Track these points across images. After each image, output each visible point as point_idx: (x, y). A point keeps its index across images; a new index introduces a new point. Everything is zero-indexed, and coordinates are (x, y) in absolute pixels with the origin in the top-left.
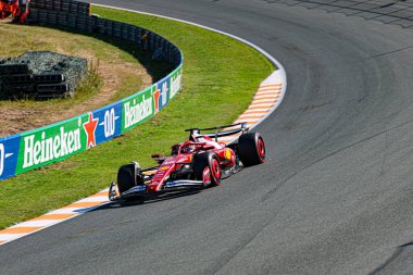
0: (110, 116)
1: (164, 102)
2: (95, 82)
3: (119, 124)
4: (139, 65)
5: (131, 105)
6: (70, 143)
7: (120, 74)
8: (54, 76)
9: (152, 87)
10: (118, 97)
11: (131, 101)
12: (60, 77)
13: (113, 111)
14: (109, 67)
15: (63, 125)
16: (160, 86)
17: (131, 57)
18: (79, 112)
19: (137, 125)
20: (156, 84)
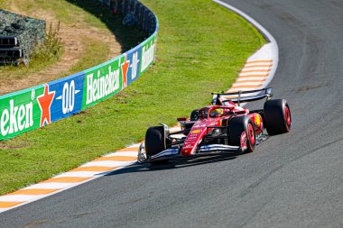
0: (69, 89)
1: (133, 76)
2: (55, 49)
3: (79, 99)
4: (107, 31)
5: (95, 77)
6: (20, 119)
7: (85, 40)
8: (5, 40)
9: (120, 57)
10: (80, 67)
11: (95, 73)
12: (13, 40)
13: (73, 83)
14: (71, 31)
15: (14, 98)
16: (130, 57)
17: (98, 21)
18: (33, 83)
19: (101, 101)
20: (125, 54)
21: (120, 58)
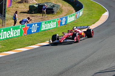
1: (78, 17)
2: (61, 11)
3: (66, 22)
4: (73, 8)
5: (70, 17)
6: (53, 25)
7: (68, 9)
8: (51, 9)
10: (67, 15)
11: (70, 16)
12: (53, 9)
13: (65, 18)
14: (65, 7)
15: (52, 21)
16: (77, 13)
17: (71, 6)
18: (56, 18)
19: (71, 22)
20: (76, 13)
21: (75, 13)
